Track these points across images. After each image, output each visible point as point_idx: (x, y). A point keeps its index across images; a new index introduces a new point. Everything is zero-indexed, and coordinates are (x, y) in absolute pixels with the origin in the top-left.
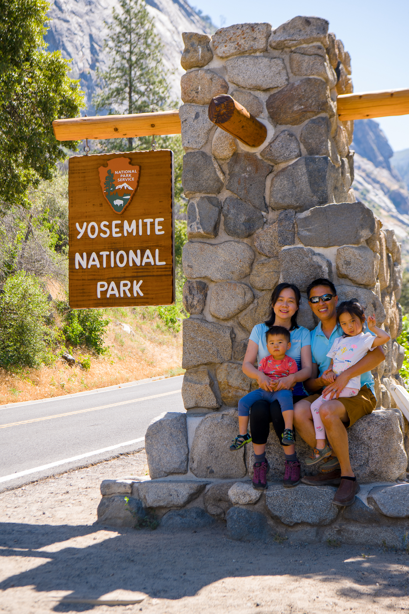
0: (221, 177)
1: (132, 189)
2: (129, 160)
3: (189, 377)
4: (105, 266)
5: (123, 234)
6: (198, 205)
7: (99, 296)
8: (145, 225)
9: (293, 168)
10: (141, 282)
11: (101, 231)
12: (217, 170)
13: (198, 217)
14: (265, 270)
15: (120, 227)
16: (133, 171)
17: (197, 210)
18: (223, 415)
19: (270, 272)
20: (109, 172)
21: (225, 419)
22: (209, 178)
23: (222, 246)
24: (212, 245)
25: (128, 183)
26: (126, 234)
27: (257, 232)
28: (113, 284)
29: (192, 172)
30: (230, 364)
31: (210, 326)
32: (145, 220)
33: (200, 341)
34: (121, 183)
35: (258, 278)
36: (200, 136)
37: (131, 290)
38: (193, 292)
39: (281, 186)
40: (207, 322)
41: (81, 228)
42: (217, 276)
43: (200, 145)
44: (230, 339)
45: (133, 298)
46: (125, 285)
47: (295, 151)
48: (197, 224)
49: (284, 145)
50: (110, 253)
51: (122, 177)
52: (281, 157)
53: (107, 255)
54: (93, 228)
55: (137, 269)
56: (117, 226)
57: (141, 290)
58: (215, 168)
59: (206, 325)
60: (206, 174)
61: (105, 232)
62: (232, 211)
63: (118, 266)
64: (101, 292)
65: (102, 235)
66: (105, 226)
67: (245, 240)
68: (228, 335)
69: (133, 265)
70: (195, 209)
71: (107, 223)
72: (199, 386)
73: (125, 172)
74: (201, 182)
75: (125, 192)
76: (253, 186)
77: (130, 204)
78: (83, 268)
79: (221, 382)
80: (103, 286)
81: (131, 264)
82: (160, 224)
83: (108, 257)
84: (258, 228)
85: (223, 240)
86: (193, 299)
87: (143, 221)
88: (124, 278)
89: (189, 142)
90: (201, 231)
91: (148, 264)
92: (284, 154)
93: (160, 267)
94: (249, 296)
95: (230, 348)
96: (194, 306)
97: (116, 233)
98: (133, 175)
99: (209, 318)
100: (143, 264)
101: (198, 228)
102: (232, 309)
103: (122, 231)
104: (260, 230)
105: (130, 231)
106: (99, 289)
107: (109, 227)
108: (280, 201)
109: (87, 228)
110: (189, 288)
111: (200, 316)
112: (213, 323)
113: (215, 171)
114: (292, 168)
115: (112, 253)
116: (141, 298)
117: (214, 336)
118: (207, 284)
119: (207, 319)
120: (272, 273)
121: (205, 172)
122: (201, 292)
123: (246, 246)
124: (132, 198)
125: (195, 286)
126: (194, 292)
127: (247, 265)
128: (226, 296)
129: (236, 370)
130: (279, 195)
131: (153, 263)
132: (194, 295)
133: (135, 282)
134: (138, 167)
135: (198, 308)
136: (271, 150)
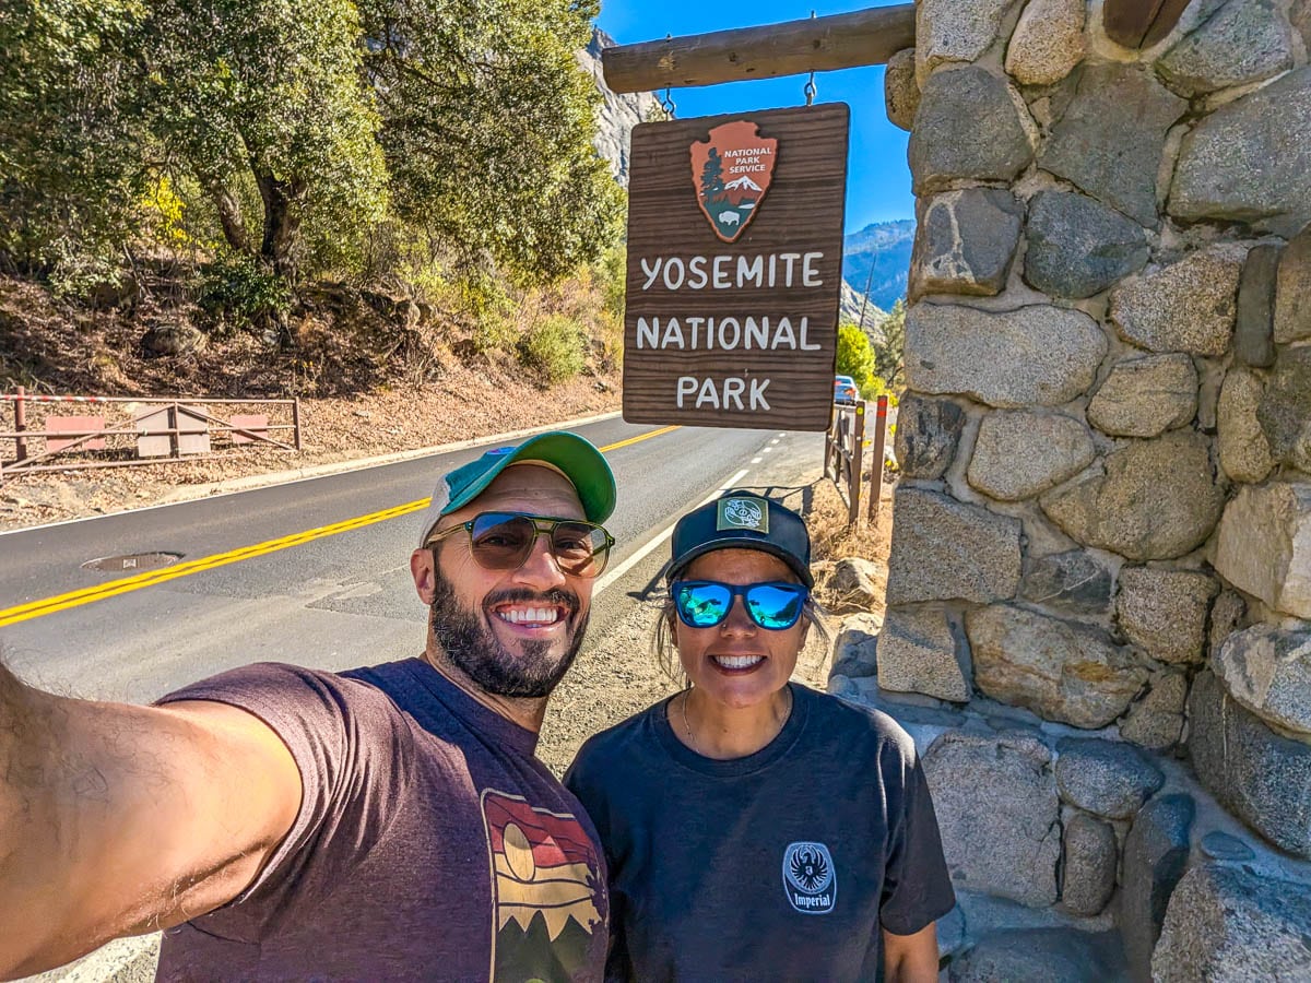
0: (1032, 134)
1: (759, 189)
2: (756, 127)
3: (898, 622)
4: (694, 346)
5: (734, 283)
6: (957, 210)
7: (680, 404)
8: (781, 265)
9: (1272, 101)
10: (766, 383)
11: (689, 275)
12: (1022, 115)
13: (957, 240)
14: (1140, 386)
15: (730, 268)
16: (763, 151)
17: (954, 222)
18: (1000, 746)
19: (1157, 393)
20: (713, 152)
21: (1008, 759)
22: (995, 138)
23: (1020, 316)
24: (989, 312)
25: (750, 175)
26: (740, 284)
27: (1124, 282)
28: (709, 383)
29: (950, 123)
30: (1013, 611)
31: (965, 514)
32: (783, 257)
33: (938, 545)
34: (738, 176)
35: (1114, 406)
36: (978, 26)
37: (745, 397)
38: (929, 429)
39: (1220, 154)
40: (956, 500)
41: (652, 270)
42: (997, 394)
43: (975, 51)
44: (1017, 550)
45: (747, 412)
46: (734, 386)
47: (1279, 51)
48: (956, 257)
49: (1243, 35)
50: (707, 321)
51: (739, 164)
52: (1229, 71)
53: (699, 325)
54: (674, 270)
55: (760, 356)
56: (723, 267)
57: (766, 398)
58: (1015, 110)
59: (956, 509)
60: (989, 127)
61: (698, 279)
62: (1058, 227)
63: (721, 347)
64: (684, 396)
65: (691, 283)
66: (698, 265)
67: (1084, 305)
68: (1014, 539)
69: (752, 348)
70: (949, 219)
71: (703, 261)
72: (926, 651)
73: (745, 153)
74: (974, 147)
75: (744, 195)
76: (1126, 156)
77: (752, 220)
78: (651, 348)
79: (980, 647)
80: (687, 385)
81: (748, 345)
82: (814, 264)
83: (703, 330)
84: (1129, 274)
85: (1019, 302)
86: (928, 445)
87: (778, 259)
88: (731, 373)
89: (946, 43)
90: (969, 276)
91: (784, 347)
92: (1239, 60)
93: (811, 354)
94: (1084, 451)
95: (1014, 570)
96: (928, 460)
97: (721, 280)
98: (763, 158)
99: (962, 491)
100: (774, 346)
101: (959, 269)
102: (1035, 481)
103: (732, 278)
104: (1135, 277)
105: (749, 276)
106: (681, 391)
107: (708, 269)
108: (1217, 198)
109: (662, 270)
110: (921, 417)
111: (939, 486)
112: (971, 503)
113: (1017, 117)
114: (1265, 98)
115: (711, 321)
116: (765, 414)
117: (976, 538)
118: (964, 410)
119: (955, 494)
120: (1162, 396)
121: (987, 122)
122: (948, 427)
123: (1086, 319)
124: (759, 207)
125: (935, 411)
126: (932, 428)
127: (1089, 370)
128: (1021, 445)
129: (1027, 629)
130: (1215, 180)
131: (794, 347)
132: (930, 436)
133: (754, 382)
134: (774, 142)
135: (936, 467)
136: (1196, 52)
